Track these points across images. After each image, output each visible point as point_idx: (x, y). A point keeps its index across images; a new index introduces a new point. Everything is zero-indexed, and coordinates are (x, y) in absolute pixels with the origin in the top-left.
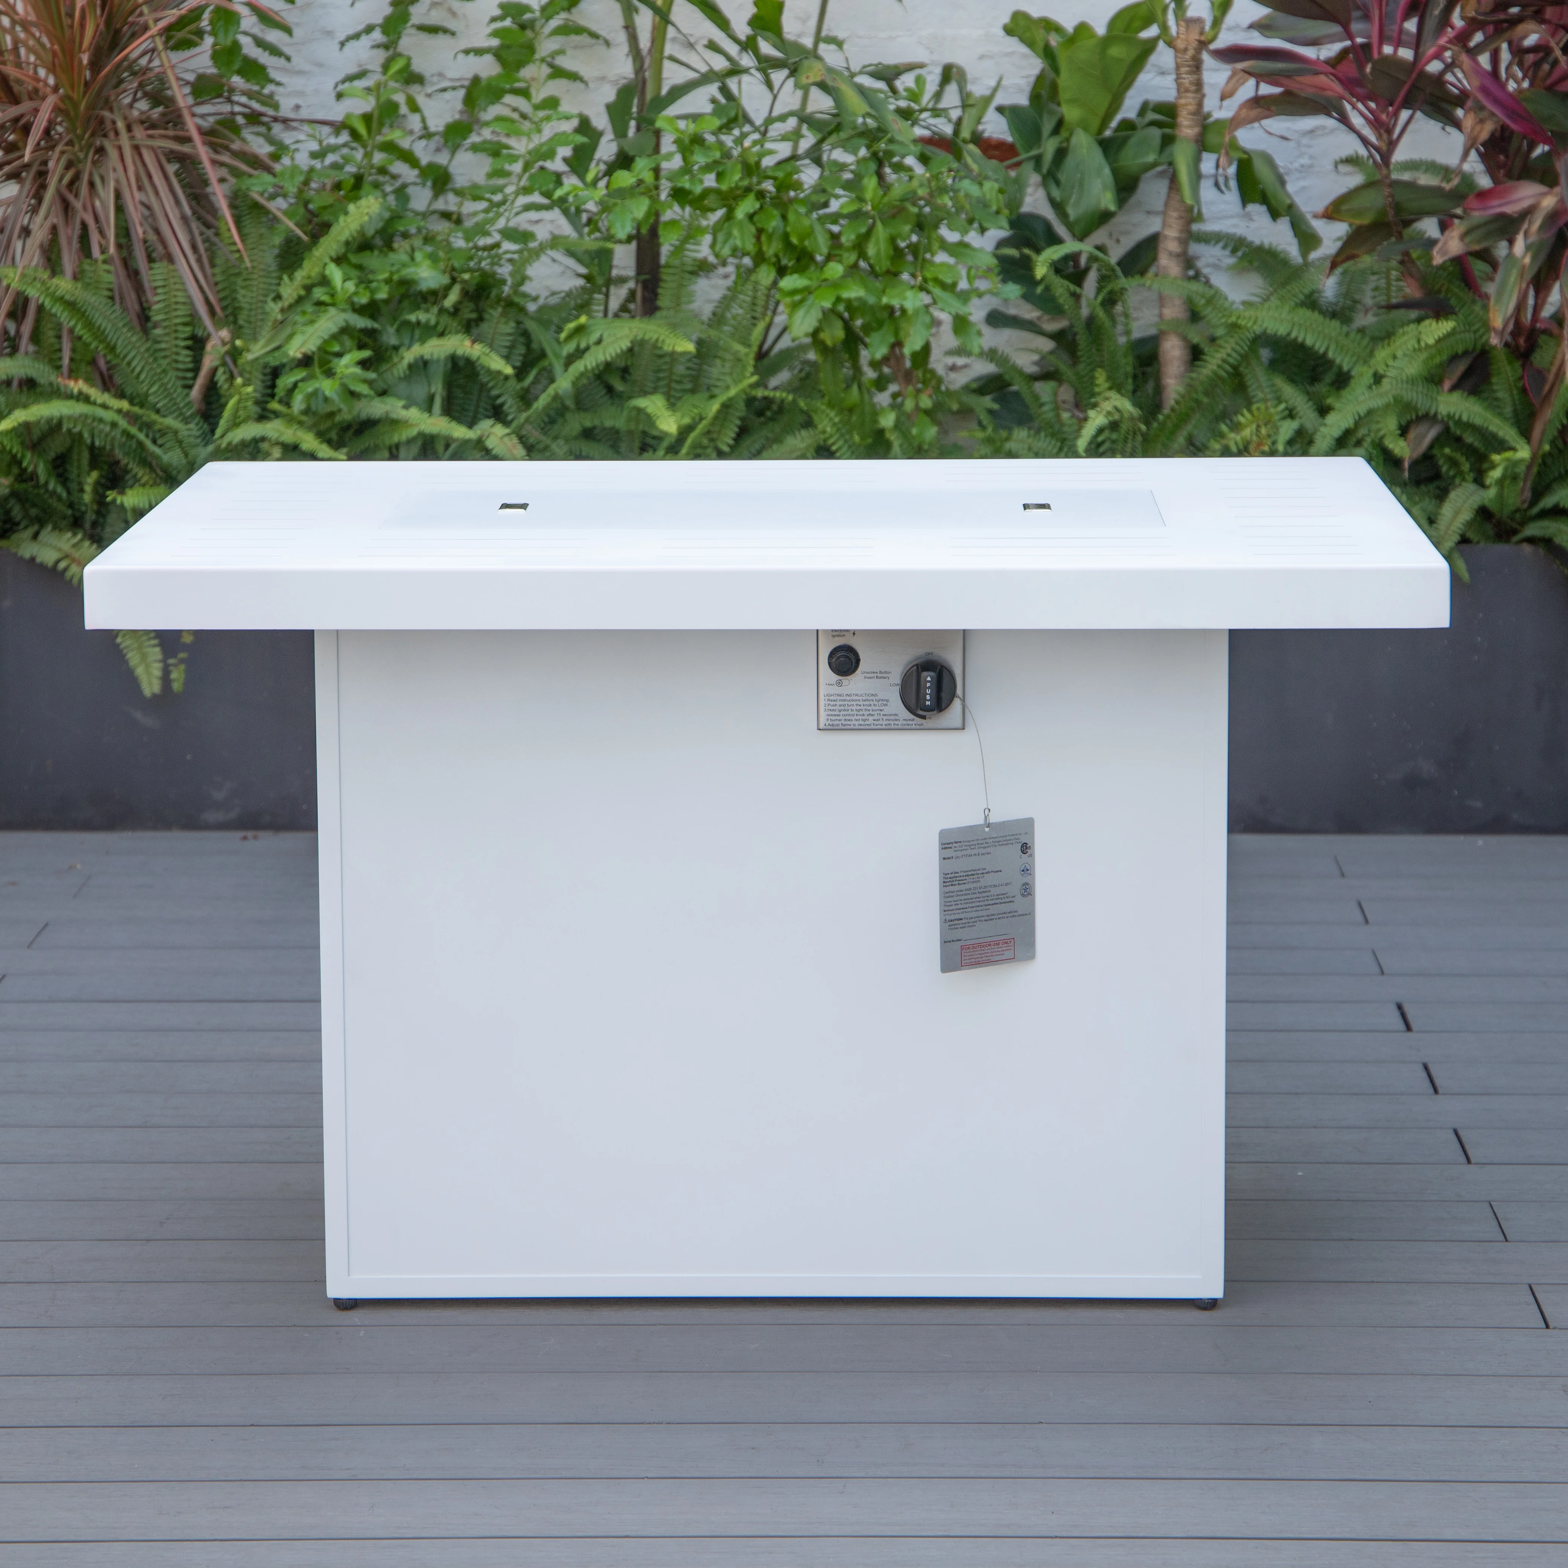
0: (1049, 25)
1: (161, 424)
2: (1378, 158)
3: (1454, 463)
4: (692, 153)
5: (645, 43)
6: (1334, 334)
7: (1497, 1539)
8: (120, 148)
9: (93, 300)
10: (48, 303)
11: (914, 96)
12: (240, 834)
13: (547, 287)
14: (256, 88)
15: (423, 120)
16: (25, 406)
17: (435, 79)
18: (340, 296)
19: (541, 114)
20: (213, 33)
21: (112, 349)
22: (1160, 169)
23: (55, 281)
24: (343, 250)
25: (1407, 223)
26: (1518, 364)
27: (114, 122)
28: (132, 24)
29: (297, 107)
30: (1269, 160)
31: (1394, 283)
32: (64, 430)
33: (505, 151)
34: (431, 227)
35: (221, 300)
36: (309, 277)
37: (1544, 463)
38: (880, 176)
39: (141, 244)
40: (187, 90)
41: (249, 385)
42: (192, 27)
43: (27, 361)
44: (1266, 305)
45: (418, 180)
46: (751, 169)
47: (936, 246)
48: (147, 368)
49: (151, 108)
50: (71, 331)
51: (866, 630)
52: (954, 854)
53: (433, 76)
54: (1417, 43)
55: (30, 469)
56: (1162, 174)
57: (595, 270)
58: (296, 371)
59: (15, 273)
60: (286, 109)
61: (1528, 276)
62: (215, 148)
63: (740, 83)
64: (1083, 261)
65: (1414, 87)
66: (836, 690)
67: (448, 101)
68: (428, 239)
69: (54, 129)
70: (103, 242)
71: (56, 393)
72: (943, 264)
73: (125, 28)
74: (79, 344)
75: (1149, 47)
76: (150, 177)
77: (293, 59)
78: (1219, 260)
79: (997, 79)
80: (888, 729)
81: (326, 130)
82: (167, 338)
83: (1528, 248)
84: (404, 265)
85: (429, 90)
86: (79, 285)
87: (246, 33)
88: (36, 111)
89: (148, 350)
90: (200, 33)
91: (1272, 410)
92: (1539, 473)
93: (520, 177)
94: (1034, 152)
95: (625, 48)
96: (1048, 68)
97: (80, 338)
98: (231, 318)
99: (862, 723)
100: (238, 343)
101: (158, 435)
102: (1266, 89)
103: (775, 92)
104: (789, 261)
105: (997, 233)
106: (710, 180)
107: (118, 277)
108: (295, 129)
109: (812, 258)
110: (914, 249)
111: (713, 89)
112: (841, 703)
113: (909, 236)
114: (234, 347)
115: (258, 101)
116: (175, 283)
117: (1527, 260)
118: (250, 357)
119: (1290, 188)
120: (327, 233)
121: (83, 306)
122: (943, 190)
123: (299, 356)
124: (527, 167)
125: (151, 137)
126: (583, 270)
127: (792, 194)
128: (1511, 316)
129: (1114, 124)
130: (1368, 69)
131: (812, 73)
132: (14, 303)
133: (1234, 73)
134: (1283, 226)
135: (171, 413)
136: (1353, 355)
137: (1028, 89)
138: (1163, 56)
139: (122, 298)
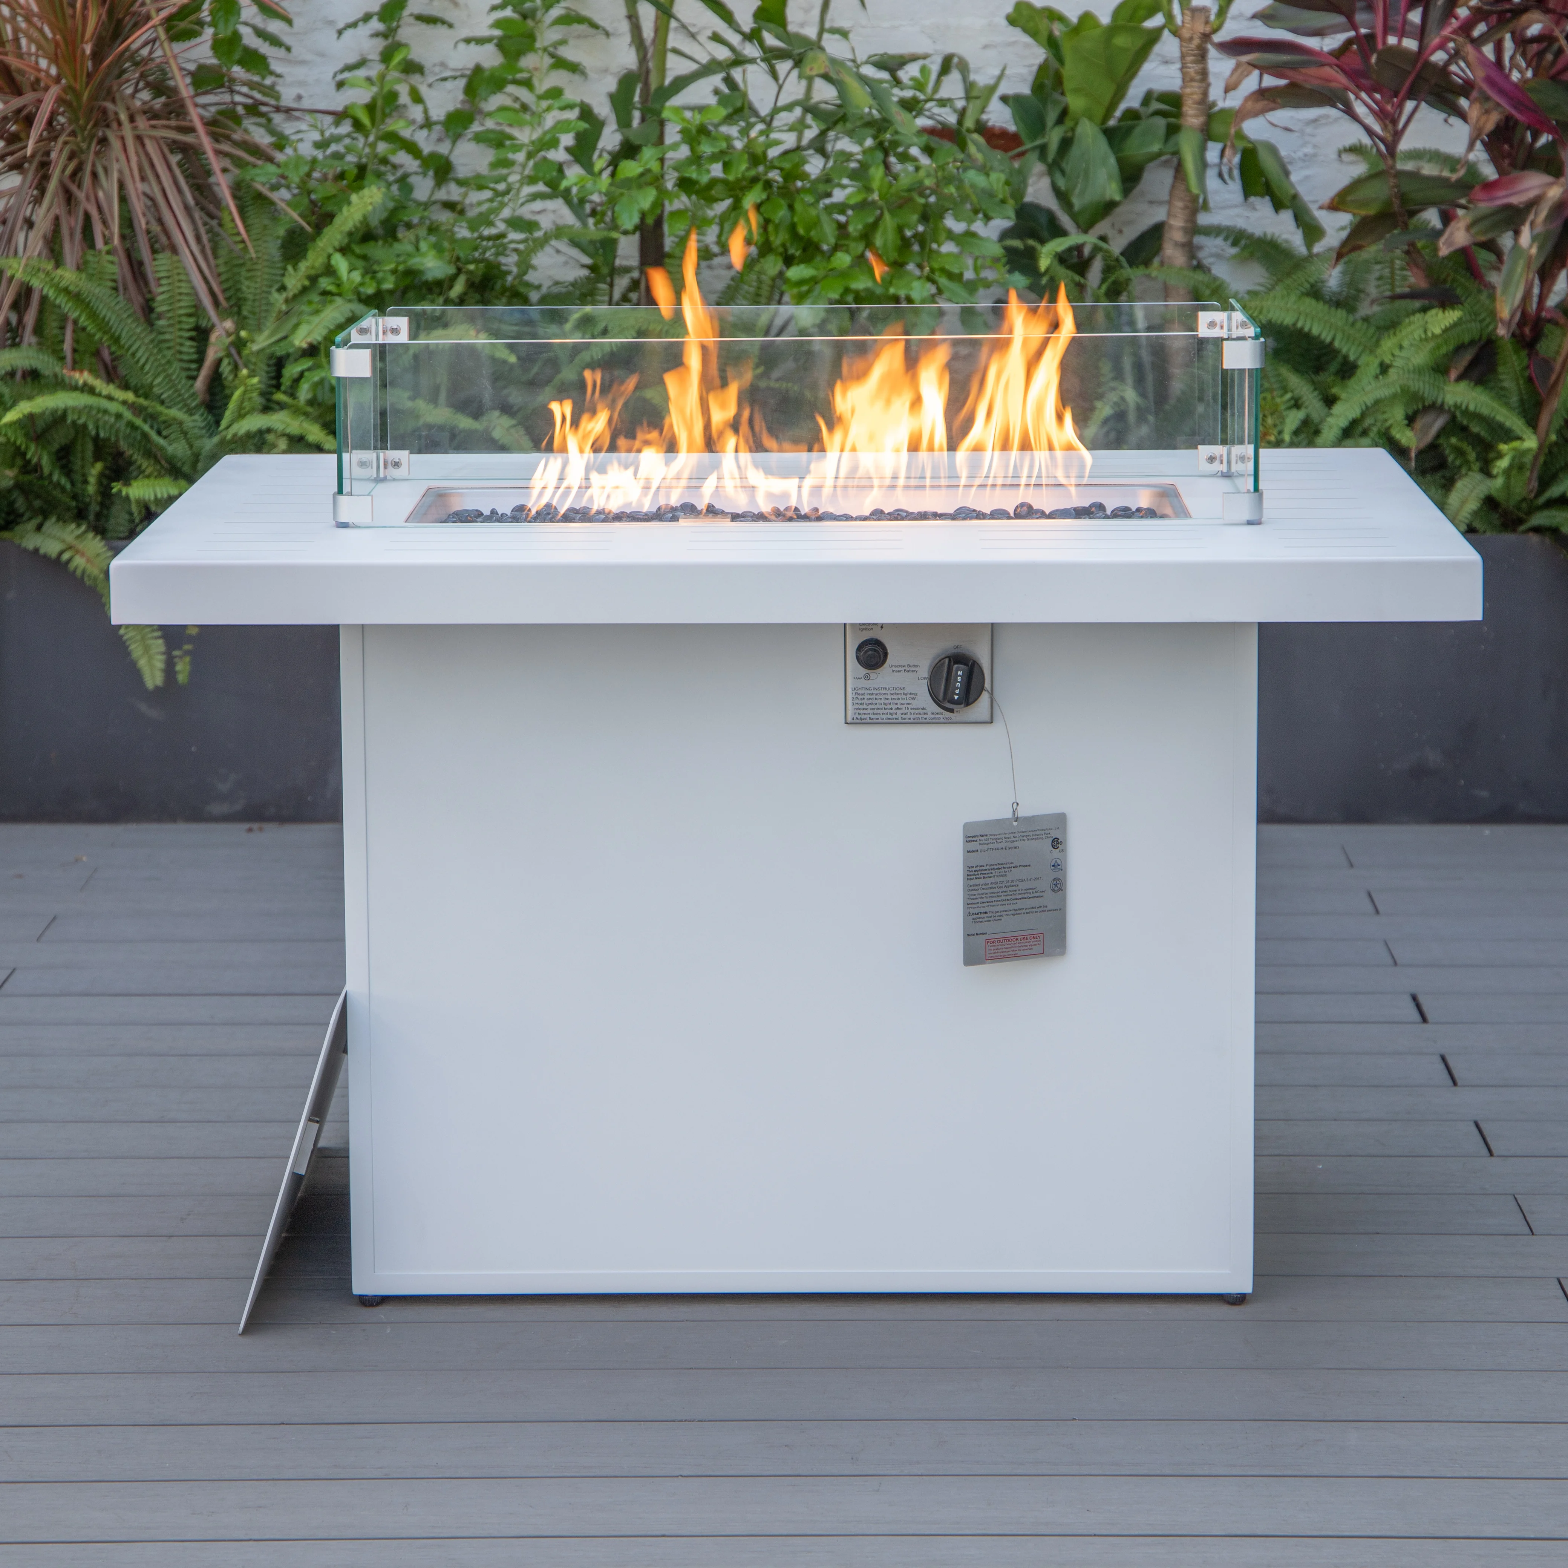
0: (1053, 15)
1: (166, 415)
2: (1382, 147)
3: (1460, 453)
4: (699, 143)
5: (648, 32)
6: (1340, 324)
7: (1538, 1536)
8: (122, 138)
9: (97, 291)
10: (51, 294)
11: (919, 85)
12: (247, 826)
13: (550, 277)
14: (256, 78)
15: (426, 111)
16: (30, 398)
17: (437, 69)
18: (346, 286)
19: (544, 104)
20: (213, 24)
21: (117, 340)
22: (1163, 158)
23: (59, 272)
24: (346, 241)
25: (1412, 213)
26: (1524, 353)
27: (116, 113)
28: (134, 14)
29: (299, 98)
30: (1273, 150)
31: (1398, 272)
32: (69, 421)
33: (508, 143)
34: (434, 217)
35: (224, 291)
36: (313, 267)
37: (1550, 452)
38: (887, 166)
39: (144, 234)
40: (188, 80)
41: (254, 376)
42: (192, 18)
43: (32, 353)
44: (1272, 294)
45: (420, 170)
46: (756, 158)
47: (943, 236)
48: (152, 359)
49: (153, 99)
50: (75, 322)
51: (894, 624)
52: (979, 848)
53: (434, 65)
54: (1422, 34)
55: (34, 461)
56: (1166, 163)
57: (600, 260)
58: (303, 360)
59: (19, 264)
60: (287, 97)
61: (1535, 266)
62: (216, 138)
63: (744, 72)
64: (1087, 251)
65: (1419, 77)
66: (864, 683)
67: (449, 92)
68: (433, 229)
69: (56, 120)
70: (107, 233)
71: (59, 384)
72: (949, 254)
73: (127, 18)
74: (83, 335)
75: (1154, 37)
76: (152, 166)
77: (293, 50)
78: (1223, 250)
79: (1001, 68)
80: (916, 722)
81: (329, 119)
82: (170, 330)
83: (1534, 238)
84: (409, 255)
85: (431, 79)
86: (84, 276)
87: (246, 24)
88: (40, 101)
89: (152, 341)
90: (201, 24)
91: (1278, 400)
92: (1545, 463)
93: (524, 166)
94: (1038, 142)
95: (628, 38)
96: (1052, 57)
97: (84, 329)
98: (235, 309)
99: (890, 716)
100: (243, 334)
101: (162, 426)
102: (1269, 81)
103: (781, 82)
104: (797, 250)
105: (1001, 223)
106: (717, 170)
107: (122, 268)
108: (298, 119)
109: (817, 248)
110: (921, 239)
111: (716, 80)
112: (869, 697)
113: (916, 226)
114: (238, 337)
115: (260, 92)
116: (179, 274)
117: (1534, 251)
118: (255, 347)
119: (1293, 178)
120: (331, 223)
121: (88, 296)
122: (949, 180)
123: (304, 345)
124: (530, 156)
125: (154, 127)
126: (587, 261)
127: (799, 184)
128: (1518, 307)
129: (1118, 113)
130: (1373, 59)
131: (816, 64)
132: (19, 295)
133: (1238, 65)
134: (1287, 216)
135: (175, 404)
136: (1359, 346)
137: (1030, 78)
138: (1169, 45)
139: (126, 289)
